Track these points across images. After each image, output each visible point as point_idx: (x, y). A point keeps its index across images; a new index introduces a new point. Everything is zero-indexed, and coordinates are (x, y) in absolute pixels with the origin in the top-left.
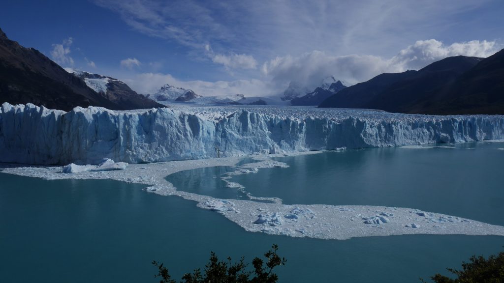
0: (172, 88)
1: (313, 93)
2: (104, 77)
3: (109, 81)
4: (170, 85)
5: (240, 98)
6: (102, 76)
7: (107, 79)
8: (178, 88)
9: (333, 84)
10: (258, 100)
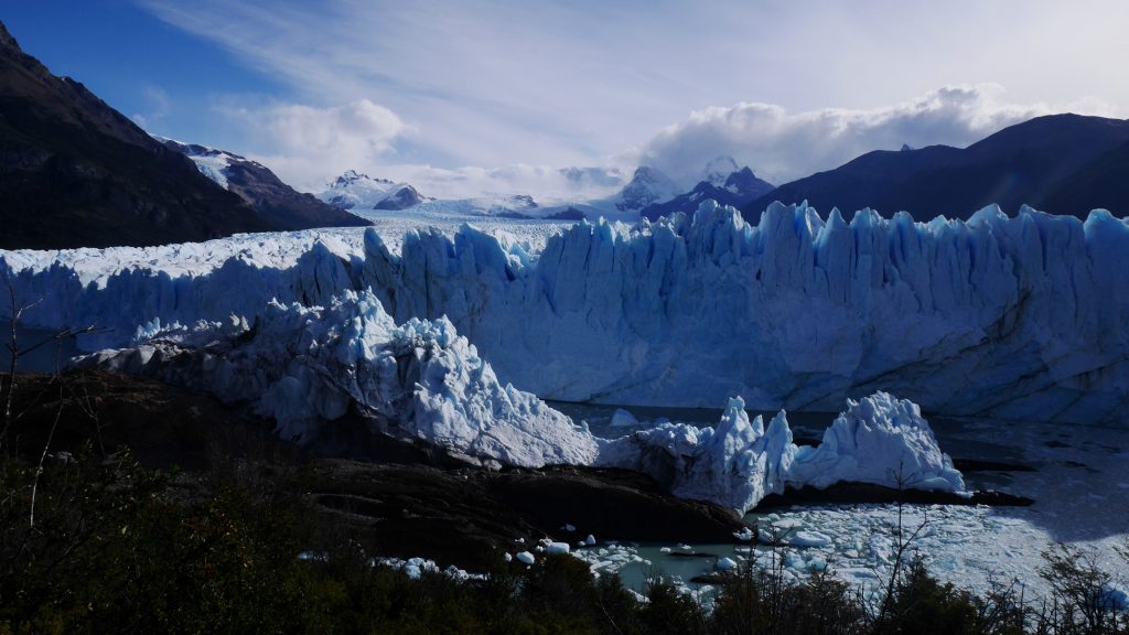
0: (364, 179)
1: (691, 194)
2: (216, 153)
3: (229, 161)
4: (358, 173)
5: (524, 204)
6: (210, 149)
7: (224, 156)
8: (377, 180)
9: (735, 175)
10: (566, 209)
